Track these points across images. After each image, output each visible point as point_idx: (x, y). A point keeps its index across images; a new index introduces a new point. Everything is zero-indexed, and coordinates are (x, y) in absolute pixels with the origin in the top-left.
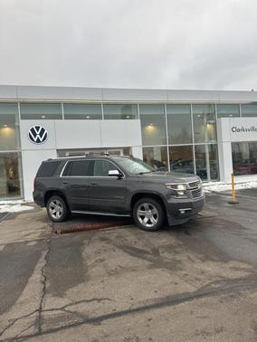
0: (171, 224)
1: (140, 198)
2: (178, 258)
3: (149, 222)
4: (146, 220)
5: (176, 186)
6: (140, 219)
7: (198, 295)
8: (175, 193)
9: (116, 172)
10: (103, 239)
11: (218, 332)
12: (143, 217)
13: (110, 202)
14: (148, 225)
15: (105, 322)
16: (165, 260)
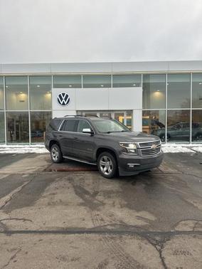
0: (120, 174)
1: (103, 152)
2: (106, 201)
3: (107, 171)
4: (105, 169)
5: (127, 145)
6: (102, 168)
7: (90, 231)
8: (126, 151)
9: (89, 130)
10: (69, 179)
11: (72, 260)
12: (104, 167)
13: (84, 153)
14: (106, 173)
15: (14, 235)
16: (95, 202)
